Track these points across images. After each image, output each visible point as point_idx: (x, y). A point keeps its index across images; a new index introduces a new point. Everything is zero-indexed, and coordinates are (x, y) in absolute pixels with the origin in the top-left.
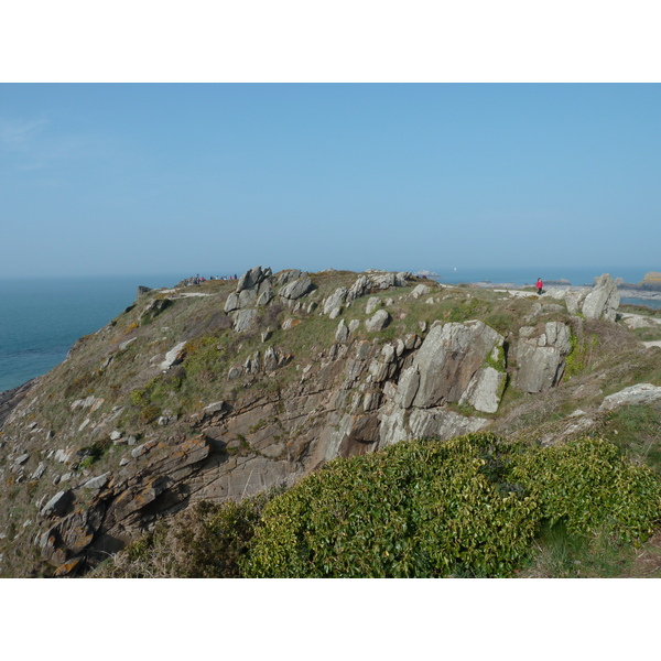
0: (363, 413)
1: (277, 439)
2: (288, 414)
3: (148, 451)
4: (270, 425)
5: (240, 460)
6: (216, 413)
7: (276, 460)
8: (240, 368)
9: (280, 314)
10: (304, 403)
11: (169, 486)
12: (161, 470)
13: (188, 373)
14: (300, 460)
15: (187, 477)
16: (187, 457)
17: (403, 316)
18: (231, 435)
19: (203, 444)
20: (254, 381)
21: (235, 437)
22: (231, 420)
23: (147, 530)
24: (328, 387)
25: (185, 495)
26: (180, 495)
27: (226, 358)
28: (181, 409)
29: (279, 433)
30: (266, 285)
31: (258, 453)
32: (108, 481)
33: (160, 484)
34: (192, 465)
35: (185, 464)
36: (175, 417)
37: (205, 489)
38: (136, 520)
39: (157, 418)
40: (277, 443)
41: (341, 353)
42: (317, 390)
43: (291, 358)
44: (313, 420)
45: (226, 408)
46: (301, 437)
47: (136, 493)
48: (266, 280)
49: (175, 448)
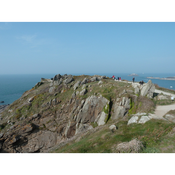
0: (74, 121)
1: (54, 126)
2: (57, 119)
3: (15, 127)
4: (52, 122)
5: (43, 131)
6: (36, 117)
7: (54, 132)
8: (46, 104)
9: (61, 88)
10: (62, 116)
11: (21, 138)
12: (18, 133)
13: (33, 105)
14: (60, 133)
15: (27, 135)
16: (26, 130)
17: (91, 91)
18: (41, 124)
19: (30, 126)
20: (49, 108)
21: (42, 124)
22: (41, 120)
23: (16, 150)
24: (69, 111)
25: (26, 141)
26: (24, 141)
27: (43, 101)
28: (27, 115)
29: (55, 124)
30: (61, 79)
31: (48, 130)
32: (3, 135)
33: (18, 137)
34: (28, 132)
35: (25, 132)
36: (25, 118)
37: (32, 139)
38: (12, 147)
39: (20, 118)
40: (54, 127)
41: (73, 101)
42: (66, 112)
43: (61, 102)
44: (64, 121)
45: (39, 116)
46: (60, 126)
47: (10, 139)
48: (61, 78)
49: (22, 127)
